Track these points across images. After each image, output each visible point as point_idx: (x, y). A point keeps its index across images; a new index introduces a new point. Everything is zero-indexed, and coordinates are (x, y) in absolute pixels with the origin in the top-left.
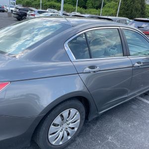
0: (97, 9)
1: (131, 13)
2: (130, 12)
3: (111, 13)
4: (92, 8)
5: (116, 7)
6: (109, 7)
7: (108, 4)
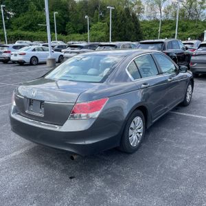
0: (81, 34)
1: (125, 33)
2: (123, 32)
3: (100, 36)
4: (74, 33)
5: (104, 29)
6: (96, 29)
7: (94, 26)
